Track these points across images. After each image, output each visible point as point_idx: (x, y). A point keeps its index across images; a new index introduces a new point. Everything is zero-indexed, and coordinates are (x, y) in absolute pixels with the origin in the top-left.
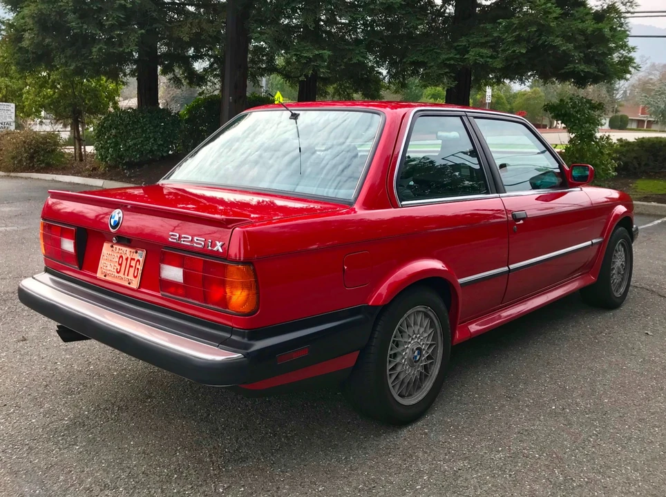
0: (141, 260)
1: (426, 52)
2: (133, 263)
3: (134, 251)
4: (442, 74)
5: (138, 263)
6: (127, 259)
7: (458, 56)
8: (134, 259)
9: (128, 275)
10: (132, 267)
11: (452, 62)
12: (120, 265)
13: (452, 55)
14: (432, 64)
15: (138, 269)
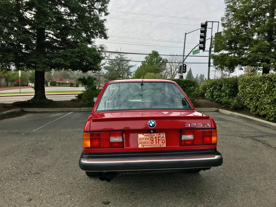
0: (165, 136)
1: (36, 58)
2: (159, 138)
3: (159, 134)
4: (44, 67)
5: (163, 138)
6: (156, 138)
7: (50, 60)
8: (160, 137)
9: (159, 143)
10: (160, 140)
11: (48, 62)
12: (153, 140)
13: (48, 60)
14: (39, 63)
15: (164, 140)
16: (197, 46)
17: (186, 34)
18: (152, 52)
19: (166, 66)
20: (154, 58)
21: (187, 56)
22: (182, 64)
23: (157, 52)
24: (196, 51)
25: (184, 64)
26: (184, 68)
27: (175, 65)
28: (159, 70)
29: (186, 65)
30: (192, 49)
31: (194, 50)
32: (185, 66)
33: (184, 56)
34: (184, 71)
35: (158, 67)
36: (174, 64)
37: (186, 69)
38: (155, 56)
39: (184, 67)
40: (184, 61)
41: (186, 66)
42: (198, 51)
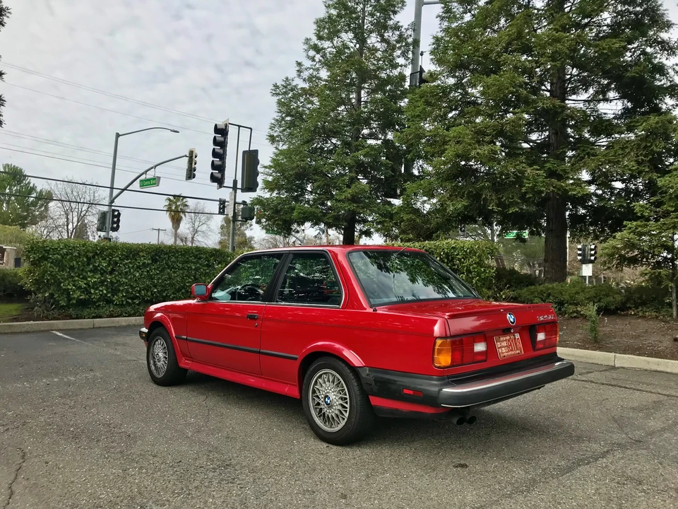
0: (519, 337)
5: (519, 341)
8: (516, 339)
12: (511, 345)
16: (152, 168)
17: (118, 135)
18: (5, 168)
19: (47, 209)
20: (11, 186)
21: (123, 190)
22: (105, 209)
23: (21, 170)
24: (149, 180)
25: (113, 208)
26: (116, 219)
27: (77, 210)
28: (25, 218)
29: (118, 211)
30: (138, 175)
31: (143, 177)
32: (116, 213)
33: (112, 188)
34: (115, 225)
35: (23, 212)
36: (73, 205)
37: (119, 221)
38: (14, 178)
39: (114, 216)
40: (112, 201)
41: (119, 214)
42: (154, 182)
